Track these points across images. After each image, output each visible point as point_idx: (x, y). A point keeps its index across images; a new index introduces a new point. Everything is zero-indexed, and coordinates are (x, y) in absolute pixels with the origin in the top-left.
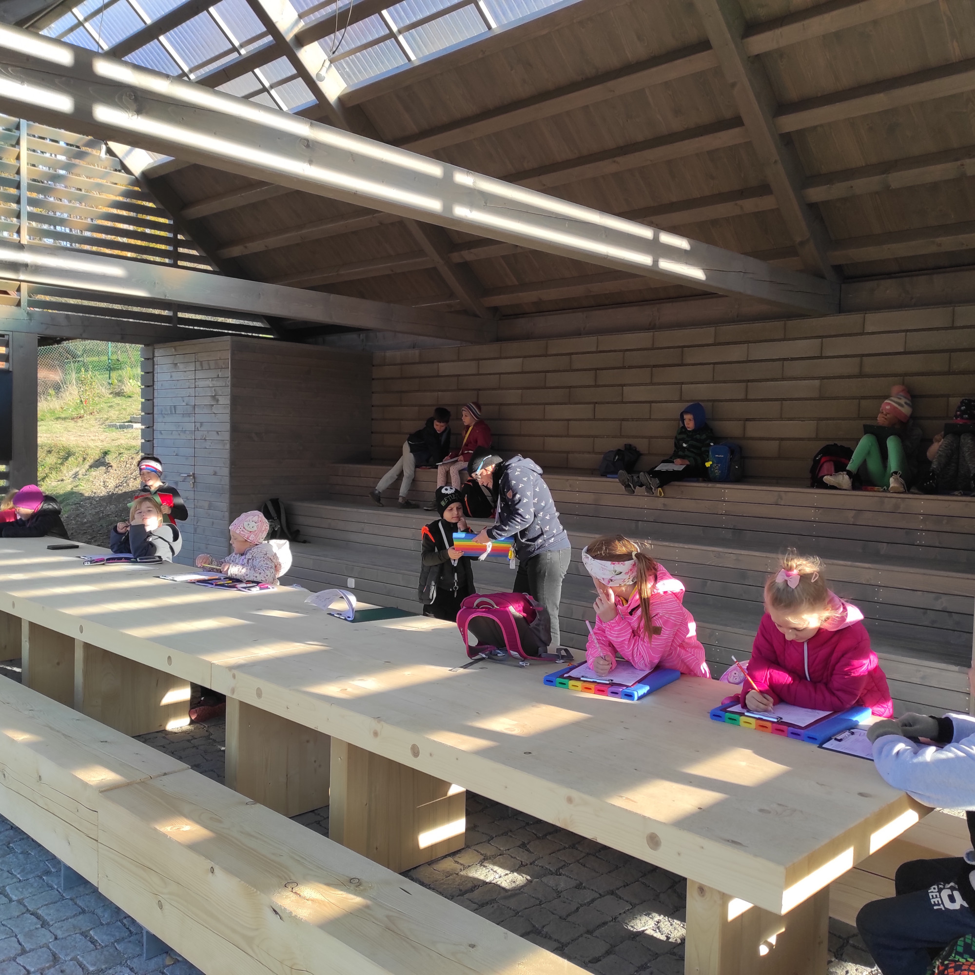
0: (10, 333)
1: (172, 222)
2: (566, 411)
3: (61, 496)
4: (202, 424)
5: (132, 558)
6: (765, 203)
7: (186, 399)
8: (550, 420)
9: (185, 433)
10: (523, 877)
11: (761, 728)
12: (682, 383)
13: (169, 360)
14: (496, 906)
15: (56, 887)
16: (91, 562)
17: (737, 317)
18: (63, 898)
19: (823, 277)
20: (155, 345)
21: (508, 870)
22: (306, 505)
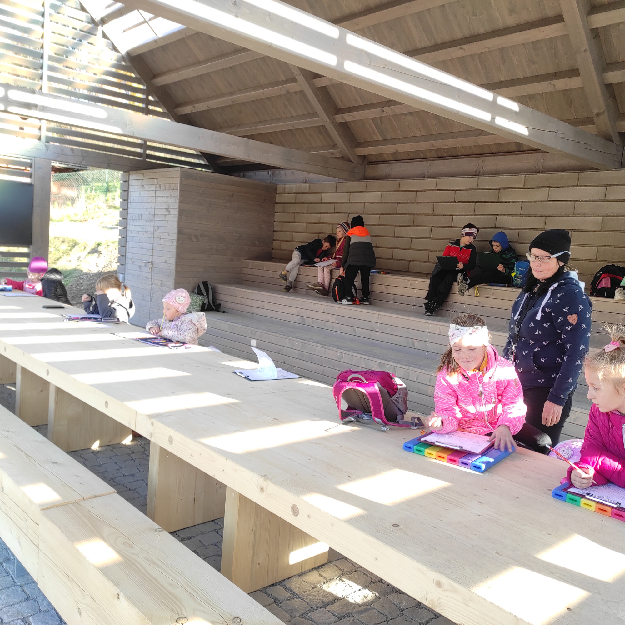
0: (33, 159)
1: (145, 88)
2: (410, 232)
3: (68, 271)
4: (158, 227)
5: (98, 318)
6: (574, 83)
7: (149, 210)
8: (399, 237)
9: (147, 233)
10: (373, 594)
11: (601, 511)
12: (497, 215)
13: (139, 182)
14: (351, 619)
15: (11, 573)
16: (70, 319)
17: (542, 168)
18: (14, 585)
19: (611, 141)
20: (130, 172)
21: (361, 586)
22: (226, 287)
